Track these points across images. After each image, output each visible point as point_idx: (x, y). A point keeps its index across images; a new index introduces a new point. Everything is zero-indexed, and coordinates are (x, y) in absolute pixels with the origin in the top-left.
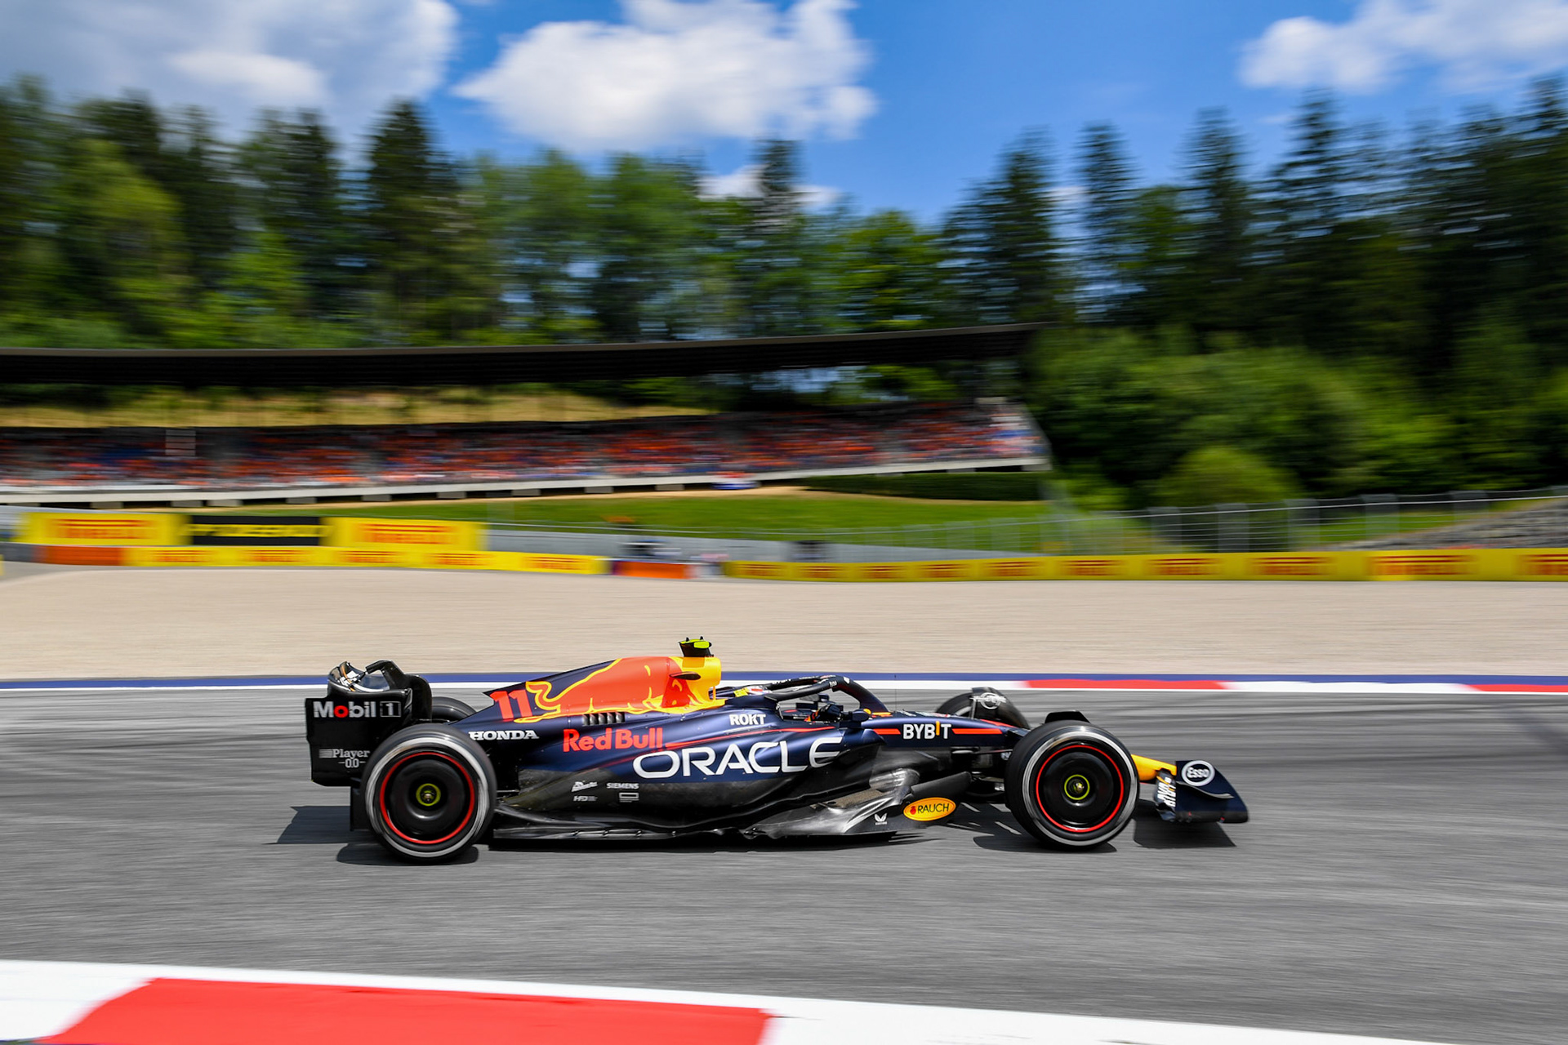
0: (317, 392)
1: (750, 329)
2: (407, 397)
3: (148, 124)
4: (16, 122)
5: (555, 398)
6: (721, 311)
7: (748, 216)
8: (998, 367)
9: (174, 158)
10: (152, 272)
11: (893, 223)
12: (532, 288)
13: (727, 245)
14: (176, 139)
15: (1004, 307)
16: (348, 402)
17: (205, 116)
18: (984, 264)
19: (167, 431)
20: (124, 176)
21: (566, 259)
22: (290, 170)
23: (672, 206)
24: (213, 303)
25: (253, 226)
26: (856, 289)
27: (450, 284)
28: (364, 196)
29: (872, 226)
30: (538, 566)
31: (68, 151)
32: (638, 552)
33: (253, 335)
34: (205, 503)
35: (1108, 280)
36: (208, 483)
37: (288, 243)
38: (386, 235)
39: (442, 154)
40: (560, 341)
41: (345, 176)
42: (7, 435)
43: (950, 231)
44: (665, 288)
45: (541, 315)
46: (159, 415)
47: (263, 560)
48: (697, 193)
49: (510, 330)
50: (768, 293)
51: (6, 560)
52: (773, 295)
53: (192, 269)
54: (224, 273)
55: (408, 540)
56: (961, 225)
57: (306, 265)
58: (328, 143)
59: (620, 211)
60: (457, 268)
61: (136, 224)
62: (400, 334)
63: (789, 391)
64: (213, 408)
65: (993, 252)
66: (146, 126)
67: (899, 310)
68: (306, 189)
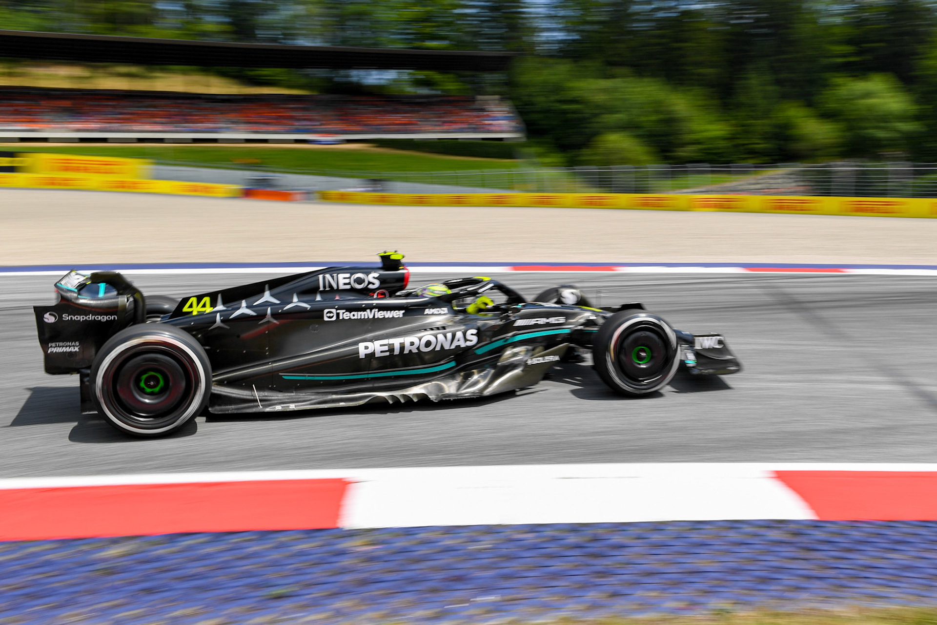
1: (337, 41)
6: (316, 27)
8: (494, 77)
15: (499, 40)
18: (486, 13)
26: (407, 21)
32: (260, 183)
35: (559, 30)
45: (190, 18)
49: (168, 28)
50: (348, 18)
52: (350, 20)
65: (493, 6)
67: (432, 37)
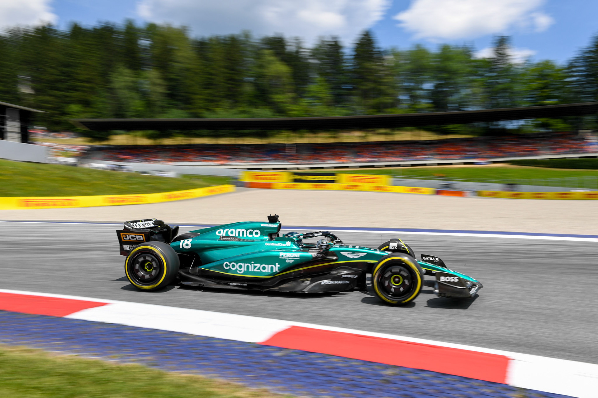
0: (334, 131)
1: (490, 106)
2: (365, 132)
4: (242, 46)
5: (417, 132)
6: (479, 100)
7: (490, 64)
8: (588, 118)
9: (290, 54)
10: (282, 93)
11: (547, 65)
12: (410, 93)
13: (482, 75)
14: (291, 48)
15: (592, 95)
16: (345, 135)
17: (301, 40)
18: (583, 79)
19: (286, 145)
20: (274, 61)
21: (422, 82)
22: (328, 57)
23: (461, 62)
24: (302, 102)
25: (315, 76)
26: (532, 90)
27: (381, 93)
28: (352, 64)
29: (539, 66)
30: (409, 191)
32: (446, 187)
33: (314, 112)
34: (298, 169)
36: (299, 162)
37: (326, 81)
38: (360, 77)
39: (379, 48)
40: (418, 112)
41: (345, 57)
42: (237, 146)
43: (570, 67)
44: (457, 92)
45: (413, 103)
46: (283, 140)
47: (316, 188)
48: (470, 57)
49: (401, 109)
50: (497, 92)
51: (237, 186)
52: (499, 93)
53: (296, 91)
54: (305, 92)
55: (364, 182)
56: (574, 64)
57: (332, 88)
58: (340, 47)
59: (442, 65)
60: (383, 87)
61: (278, 77)
62: (363, 111)
63: (504, 128)
64: (301, 137)
65: (588, 75)
66: (281, 44)
67: (549, 97)
68: (333, 62)
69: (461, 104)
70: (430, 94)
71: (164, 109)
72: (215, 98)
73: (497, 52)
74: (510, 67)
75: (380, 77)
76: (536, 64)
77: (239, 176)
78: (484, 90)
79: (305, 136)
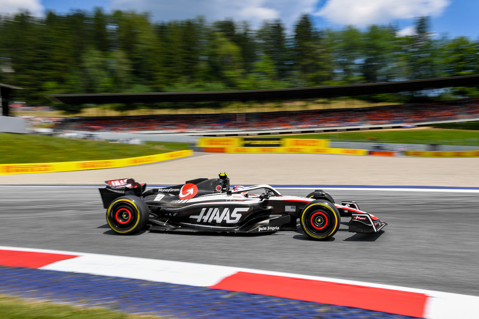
0: (279, 101)
1: (414, 77)
2: (306, 102)
3: (232, 27)
4: (197, 29)
5: (351, 101)
6: (404, 72)
7: (412, 41)
9: (239, 36)
10: (233, 69)
11: (462, 41)
12: (344, 68)
13: (406, 51)
14: (240, 30)
16: (288, 104)
17: (247, 23)
19: (237, 115)
20: (225, 42)
21: (354, 58)
22: (271, 37)
23: (387, 40)
24: (250, 77)
25: (261, 54)
26: (449, 63)
27: (318, 68)
28: (293, 43)
29: (455, 42)
30: (345, 152)
31: (212, 36)
32: (377, 148)
33: (261, 85)
34: (248, 135)
36: (248, 129)
37: (271, 58)
38: (300, 54)
39: (316, 29)
40: (351, 84)
41: (287, 38)
44: (385, 65)
45: (346, 75)
46: (234, 109)
47: (264, 151)
48: (395, 35)
50: (419, 65)
51: (195, 151)
52: (420, 66)
53: (244, 67)
54: (252, 68)
55: (306, 145)
57: (276, 64)
58: (282, 28)
59: (371, 43)
60: (320, 63)
61: (229, 55)
62: (303, 83)
63: (426, 96)
64: (250, 107)
66: (231, 27)
67: (465, 69)
68: (277, 42)
69: (389, 76)
70: (362, 68)
71: (129, 85)
72: (174, 75)
73: (419, 31)
74: (430, 43)
75: (318, 54)
76: (453, 40)
77: (196, 142)
78: (408, 63)
79: (254, 106)
